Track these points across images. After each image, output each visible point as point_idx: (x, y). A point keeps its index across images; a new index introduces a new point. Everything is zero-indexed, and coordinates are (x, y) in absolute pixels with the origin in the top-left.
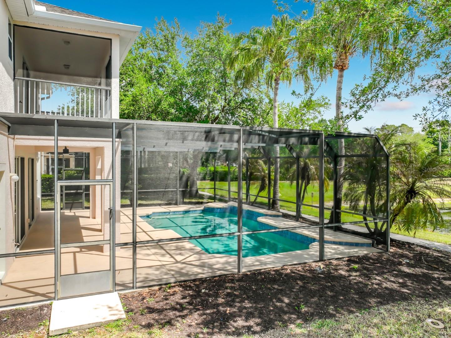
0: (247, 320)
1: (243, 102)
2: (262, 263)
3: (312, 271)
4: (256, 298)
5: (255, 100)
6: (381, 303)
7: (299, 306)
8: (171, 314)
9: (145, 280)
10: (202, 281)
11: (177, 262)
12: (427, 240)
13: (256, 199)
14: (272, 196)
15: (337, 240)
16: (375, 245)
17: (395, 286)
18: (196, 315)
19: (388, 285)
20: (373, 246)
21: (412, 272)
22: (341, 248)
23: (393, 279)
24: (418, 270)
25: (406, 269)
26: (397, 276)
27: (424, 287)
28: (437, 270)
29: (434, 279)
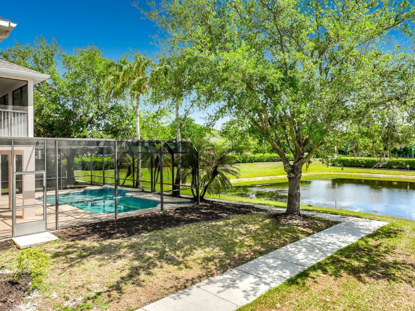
0: (121, 234)
1: (112, 108)
2: (128, 215)
3: (155, 215)
4: (125, 227)
5: (122, 108)
6: (185, 224)
7: (147, 227)
8: (83, 236)
9: (62, 226)
10: (96, 224)
11: (77, 218)
13: (124, 182)
14: (135, 179)
15: (173, 201)
17: (195, 217)
18: (96, 235)
19: (192, 217)
20: (192, 203)
21: (205, 212)
22: (174, 205)
23: (195, 215)
24: (209, 211)
25: (203, 211)
26: (197, 214)
27: (208, 216)
28: (218, 210)
29: (215, 213)
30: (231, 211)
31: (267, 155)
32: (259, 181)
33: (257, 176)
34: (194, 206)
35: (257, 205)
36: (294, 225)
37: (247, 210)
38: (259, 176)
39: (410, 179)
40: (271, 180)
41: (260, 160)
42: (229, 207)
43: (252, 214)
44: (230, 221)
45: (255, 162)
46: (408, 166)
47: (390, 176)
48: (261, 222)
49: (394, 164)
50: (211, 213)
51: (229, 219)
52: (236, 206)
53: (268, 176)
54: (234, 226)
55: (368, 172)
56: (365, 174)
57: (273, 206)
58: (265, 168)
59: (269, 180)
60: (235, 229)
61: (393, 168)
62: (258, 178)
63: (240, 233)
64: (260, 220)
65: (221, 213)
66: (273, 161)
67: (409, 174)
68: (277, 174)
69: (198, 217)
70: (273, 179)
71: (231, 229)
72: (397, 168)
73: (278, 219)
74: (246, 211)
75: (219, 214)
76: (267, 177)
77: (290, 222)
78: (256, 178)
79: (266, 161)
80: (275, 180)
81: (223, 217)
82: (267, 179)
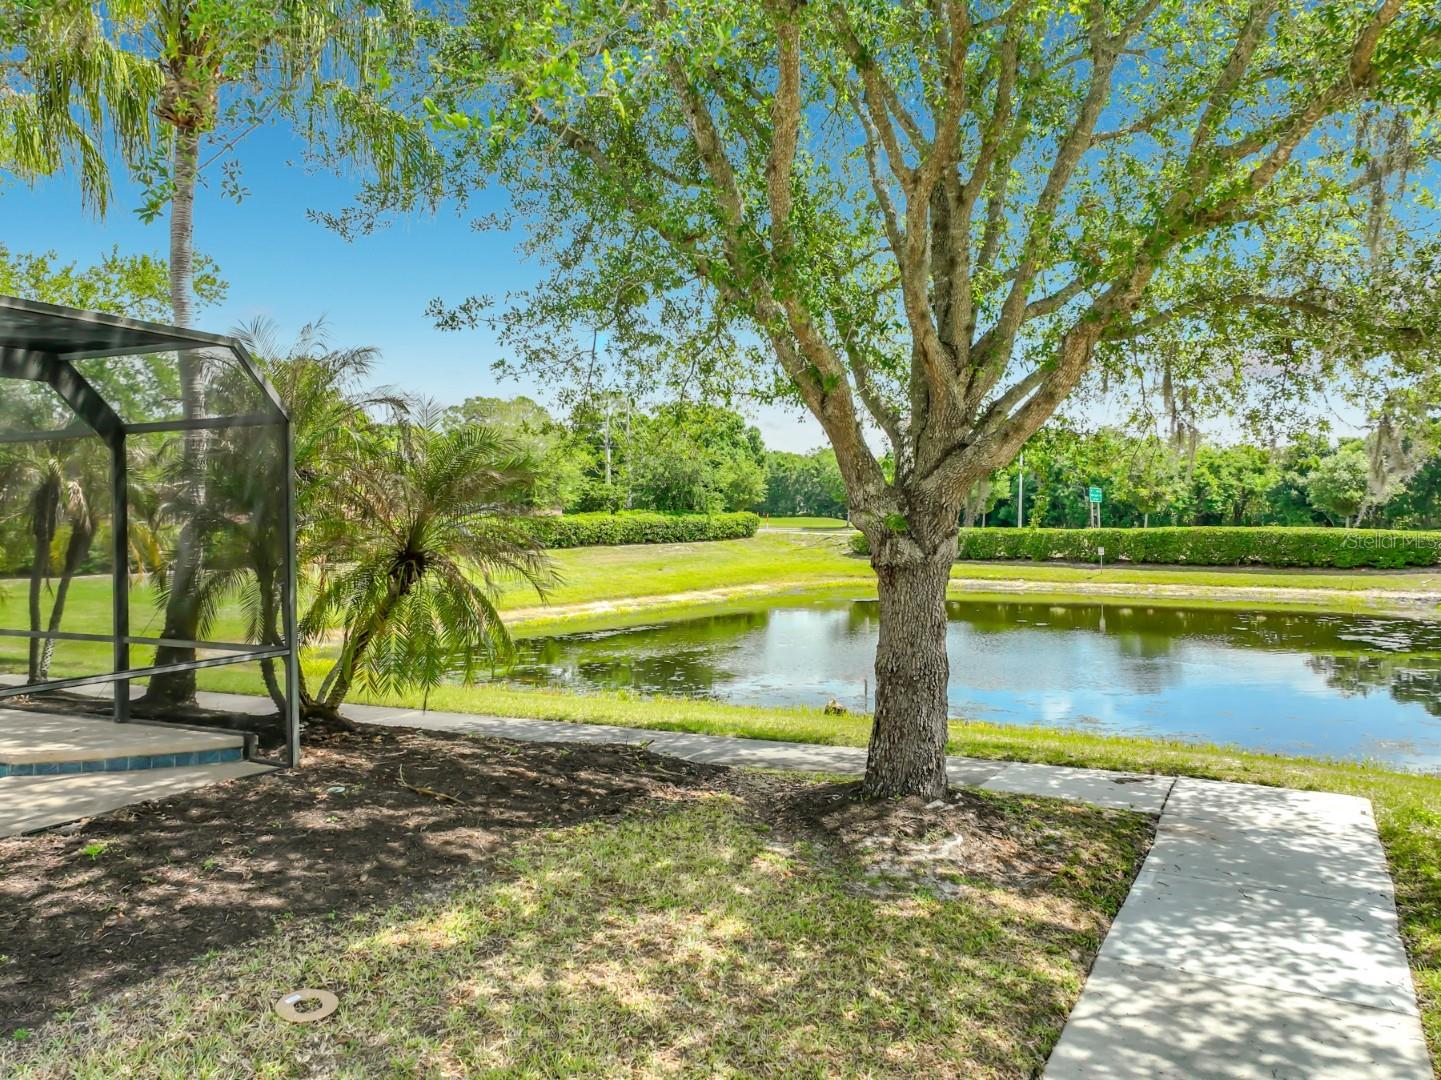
12: (489, 714)
16: (253, 750)
17: (234, 893)
20: (246, 756)
21: (332, 825)
23: (239, 866)
24: (360, 815)
25: (315, 820)
26: (264, 850)
27: (347, 868)
28: (427, 799)
29: (400, 833)
30: (520, 803)
31: (627, 517)
32: (603, 618)
33: (590, 596)
34: (254, 778)
35: (647, 735)
36: (953, 880)
37: (616, 781)
38: (600, 599)
39: (1109, 595)
40: (647, 612)
41: (600, 539)
42: (500, 772)
43: (660, 812)
44: (514, 891)
45: (582, 543)
46: (1101, 551)
47: (1048, 586)
48: (738, 869)
49: (1054, 548)
50: (378, 832)
51: (510, 877)
52: (548, 760)
53: (635, 596)
54: (555, 941)
55: (974, 574)
56: (968, 582)
57: (730, 735)
58: (619, 568)
59: (638, 613)
60: (571, 981)
61: (1053, 559)
62: (596, 604)
63: (620, 1017)
64: (728, 854)
65: (451, 825)
66: (648, 541)
67: (1105, 578)
68: (667, 587)
69: (268, 883)
70: (656, 606)
71: (534, 979)
72: (1063, 559)
73: (832, 834)
74: (615, 792)
75: (434, 840)
76: (629, 601)
77: (921, 852)
78: (586, 606)
79: (621, 542)
80: (660, 610)
81: (463, 860)
82: (630, 609)
